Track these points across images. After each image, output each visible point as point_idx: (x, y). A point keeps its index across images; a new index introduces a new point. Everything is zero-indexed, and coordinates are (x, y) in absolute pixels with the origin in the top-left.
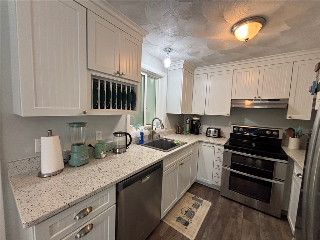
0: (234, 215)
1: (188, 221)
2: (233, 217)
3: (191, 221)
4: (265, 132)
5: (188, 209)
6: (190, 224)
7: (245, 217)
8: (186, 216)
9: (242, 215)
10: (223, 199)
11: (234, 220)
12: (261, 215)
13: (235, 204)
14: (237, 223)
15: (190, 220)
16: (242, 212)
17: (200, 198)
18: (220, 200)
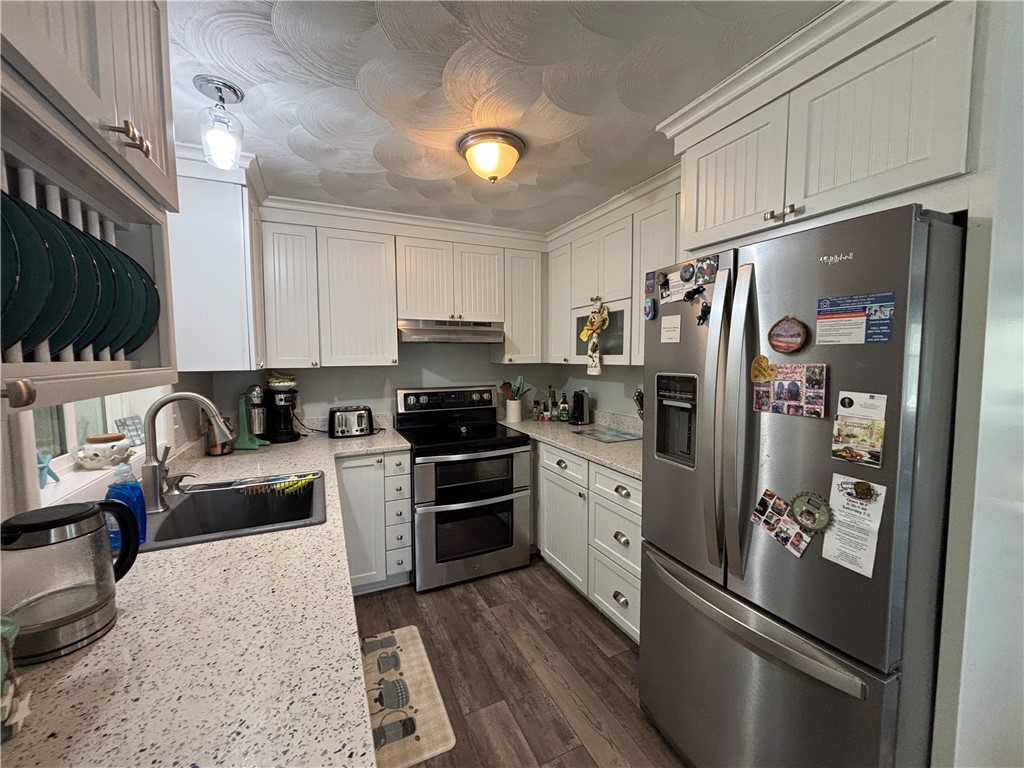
0: (473, 614)
1: (404, 717)
2: (476, 620)
3: (411, 707)
4: (471, 398)
5: (377, 686)
6: (418, 719)
7: (490, 604)
8: (387, 711)
9: (483, 603)
10: (427, 597)
11: (479, 624)
12: (505, 579)
13: (457, 592)
14: (488, 626)
15: (406, 709)
16: (479, 597)
17: (380, 637)
18: (424, 605)
